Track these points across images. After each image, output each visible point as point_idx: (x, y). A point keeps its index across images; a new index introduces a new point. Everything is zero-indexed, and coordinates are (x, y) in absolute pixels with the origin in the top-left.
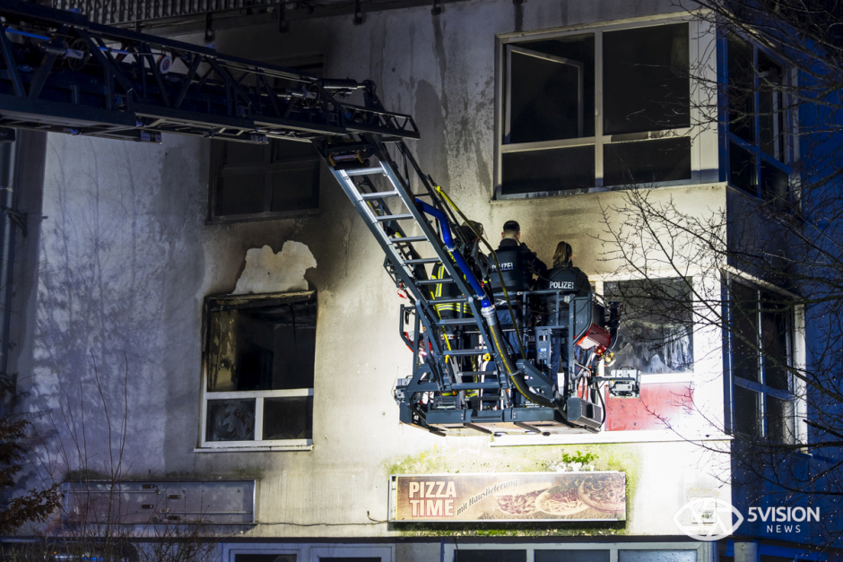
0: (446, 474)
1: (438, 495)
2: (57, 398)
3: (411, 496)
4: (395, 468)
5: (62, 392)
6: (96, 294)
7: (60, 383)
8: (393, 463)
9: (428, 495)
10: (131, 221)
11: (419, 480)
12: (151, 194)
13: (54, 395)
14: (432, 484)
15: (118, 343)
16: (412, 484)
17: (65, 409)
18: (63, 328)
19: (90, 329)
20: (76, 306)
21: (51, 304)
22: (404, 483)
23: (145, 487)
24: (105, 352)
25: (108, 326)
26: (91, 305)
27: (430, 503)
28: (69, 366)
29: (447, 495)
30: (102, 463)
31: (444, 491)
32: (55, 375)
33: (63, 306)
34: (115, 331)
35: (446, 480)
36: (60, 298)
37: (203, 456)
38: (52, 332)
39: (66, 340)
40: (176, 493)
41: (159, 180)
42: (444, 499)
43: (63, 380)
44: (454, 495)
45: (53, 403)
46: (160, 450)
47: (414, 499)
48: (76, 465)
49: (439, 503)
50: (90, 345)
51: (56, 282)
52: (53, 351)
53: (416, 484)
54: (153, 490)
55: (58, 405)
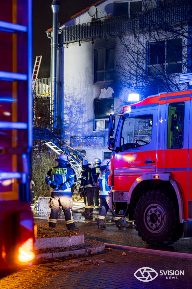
5: (69, 120)
6: (74, 99)
7: (69, 118)
10: (80, 84)
12: (84, 77)
15: (78, 109)
18: (69, 106)
19: (74, 106)
20: (71, 102)
21: (66, 101)
23: (85, 139)
24: (76, 111)
25: (77, 106)
26: (74, 101)
27: (134, 141)
28: (70, 114)
30: (77, 134)
32: (68, 116)
33: (69, 102)
34: (78, 107)
36: (68, 100)
38: (67, 107)
39: (70, 109)
40: (90, 140)
41: (85, 75)
46: (87, 131)
48: (73, 135)
50: (74, 110)
51: (67, 97)
52: (67, 111)
55: (69, 122)
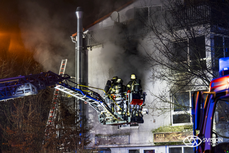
0: (163, 133)
1: (161, 137)
2: (93, 120)
3: (156, 137)
4: (153, 132)
5: (94, 119)
7: (94, 117)
8: (153, 130)
9: (159, 137)
10: (104, 83)
11: (158, 134)
12: (107, 77)
13: (92, 119)
14: (160, 135)
16: (156, 135)
17: (95, 122)
22: (155, 135)
23: (110, 137)
27: (160, 138)
28: (95, 113)
29: (163, 137)
30: (102, 133)
31: (162, 136)
32: (93, 115)
35: (162, 134)
37: (119, 131)
40: (115, 138)
41: (109, 75)
42: (162, 138)
43: (94, 116)
44: (164, 137)
45: (92, 121)
46: (112, 130)
47: (157, 138)
48: (98, 133)
49: (161, 138)
52: (92, 110)
53: (157, 135)
54: (111, 138)
55: (93, 121)
